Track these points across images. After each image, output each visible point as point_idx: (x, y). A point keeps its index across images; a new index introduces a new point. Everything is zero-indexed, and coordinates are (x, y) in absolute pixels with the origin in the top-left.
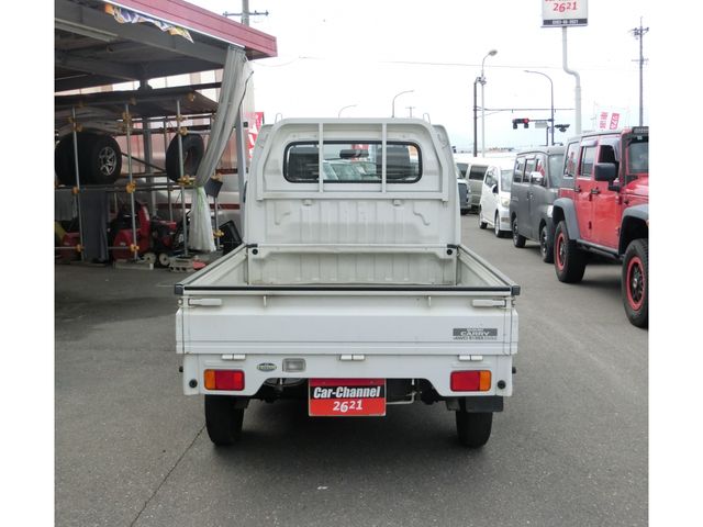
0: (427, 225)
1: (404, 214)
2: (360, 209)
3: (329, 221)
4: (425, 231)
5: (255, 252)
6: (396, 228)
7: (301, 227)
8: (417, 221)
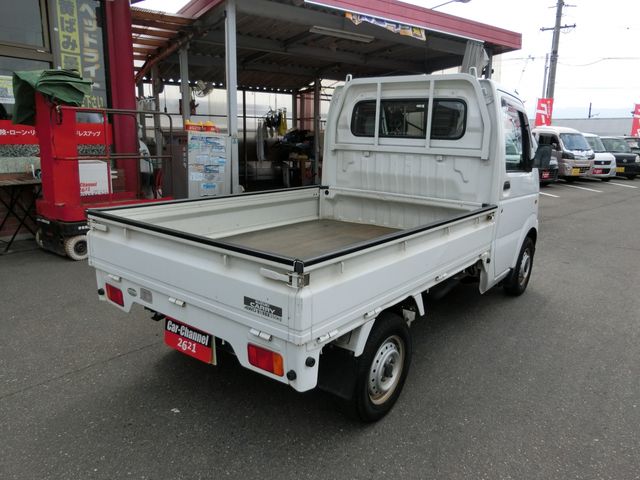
0: (465, 182)
1: (445, 170)
2: (407, 162)
3: (382, 172)
4: (464, 188)
5: (327, 193)
6: (437, 183)
7: (360, 175)
8: (457, 177)
